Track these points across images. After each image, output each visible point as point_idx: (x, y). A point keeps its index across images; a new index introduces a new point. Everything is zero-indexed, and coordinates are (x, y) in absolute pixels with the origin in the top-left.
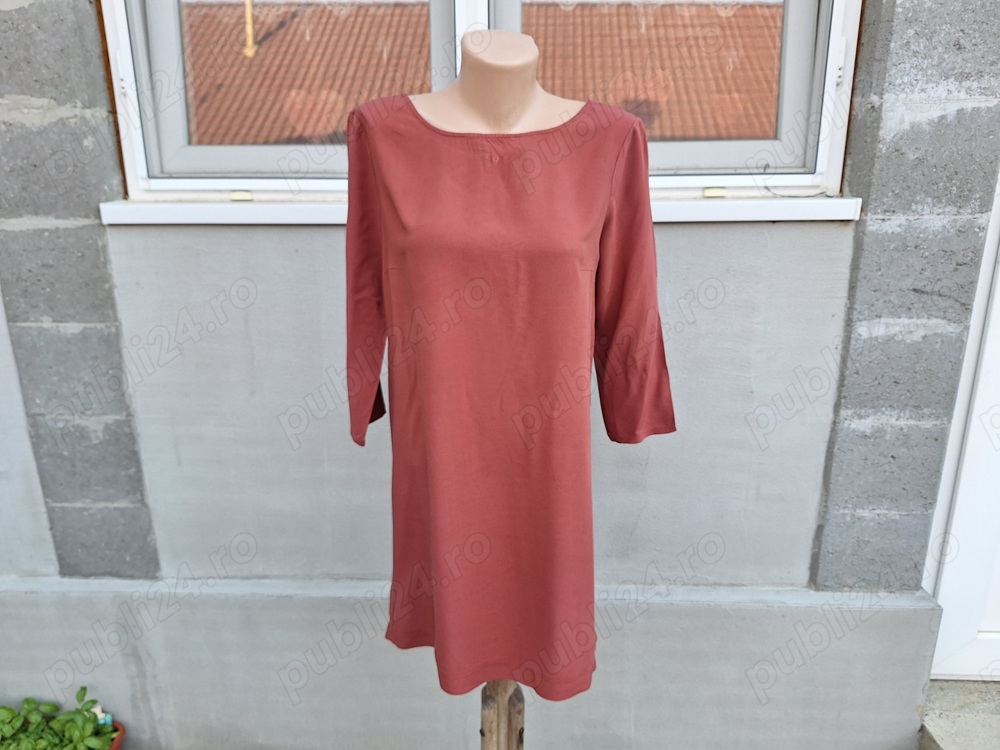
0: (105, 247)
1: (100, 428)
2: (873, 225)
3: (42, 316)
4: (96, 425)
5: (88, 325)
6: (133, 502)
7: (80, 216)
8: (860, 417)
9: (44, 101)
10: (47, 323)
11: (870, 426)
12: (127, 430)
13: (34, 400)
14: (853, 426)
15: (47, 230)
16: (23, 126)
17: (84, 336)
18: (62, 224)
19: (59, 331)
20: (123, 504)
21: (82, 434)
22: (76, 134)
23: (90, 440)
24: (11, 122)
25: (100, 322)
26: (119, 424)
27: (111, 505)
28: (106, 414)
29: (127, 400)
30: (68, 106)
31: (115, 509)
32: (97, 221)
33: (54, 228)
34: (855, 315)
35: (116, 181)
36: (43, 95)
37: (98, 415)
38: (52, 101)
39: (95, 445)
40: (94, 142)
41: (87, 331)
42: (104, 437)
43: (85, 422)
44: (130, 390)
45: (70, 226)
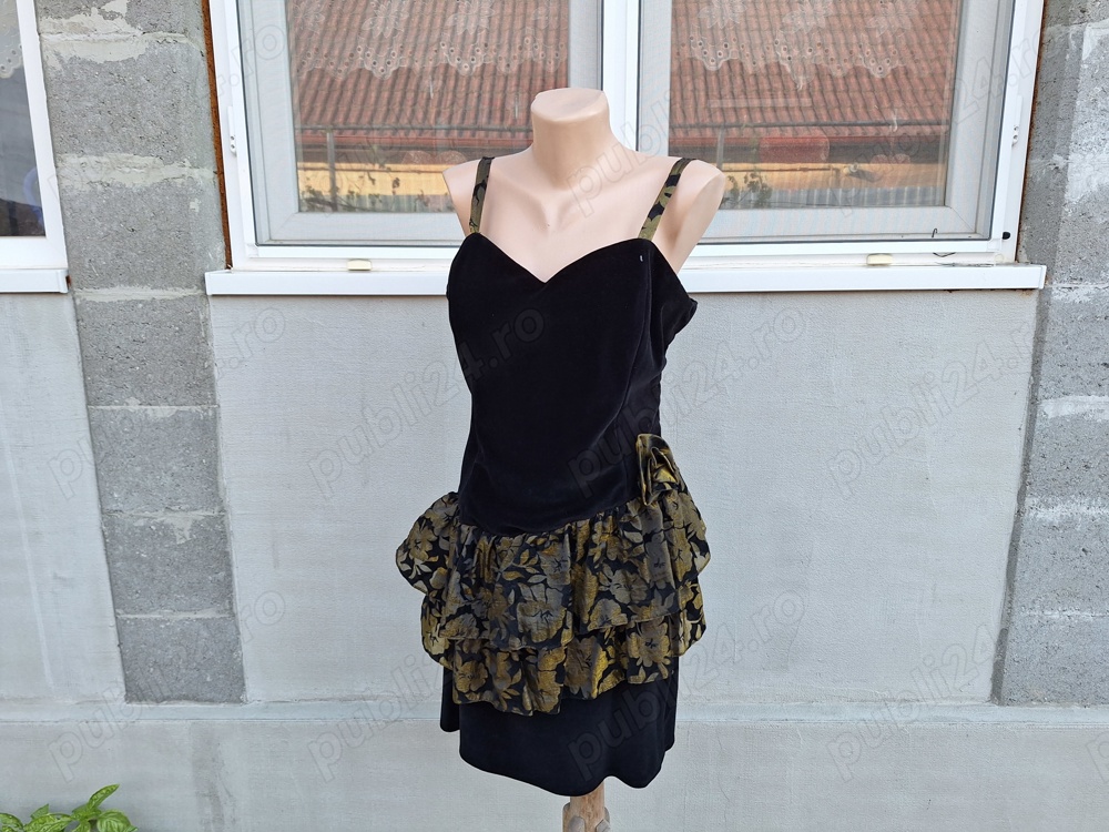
0: (206, 320)
1: (189, 524)
2: (1059, 295)
3: (129, 397)
4: (182, 522)
5: (182, 408)
6: (219, 612)
7: (180, 286)
8: (1047, 506)
9: (149, 160)
10: (133, 406)
11: (1058, 515)
12: (219, 527)
13: (112, 495)
14: (1040, 516)
15: (141, 302)
16: (122, 187)
17: (176, 420)
18: (158, 294)
19: (146, 415)
20: (208, 614)
21: (165, 532)
22: (183, 195)
23: (175, 541)
24: (110, 182)
25: (197, 404)
26: (210, 520)
27: (192, 616)
28: (196, 510)
29: (221, 494)
30: (176, 165)
31: (197, 619)
32: (200, 292)
33: (149, 300)
34: (1041, 393)
35: (220, 247)
36: (149, 154)
37: (187, 511)
38: (157, 160)
39: (180, 545)
40: (200, 205)
41: (181, 415)
42: (191, 536)
43: (168, 519)
44: (225, 481)
45: (168, 297)
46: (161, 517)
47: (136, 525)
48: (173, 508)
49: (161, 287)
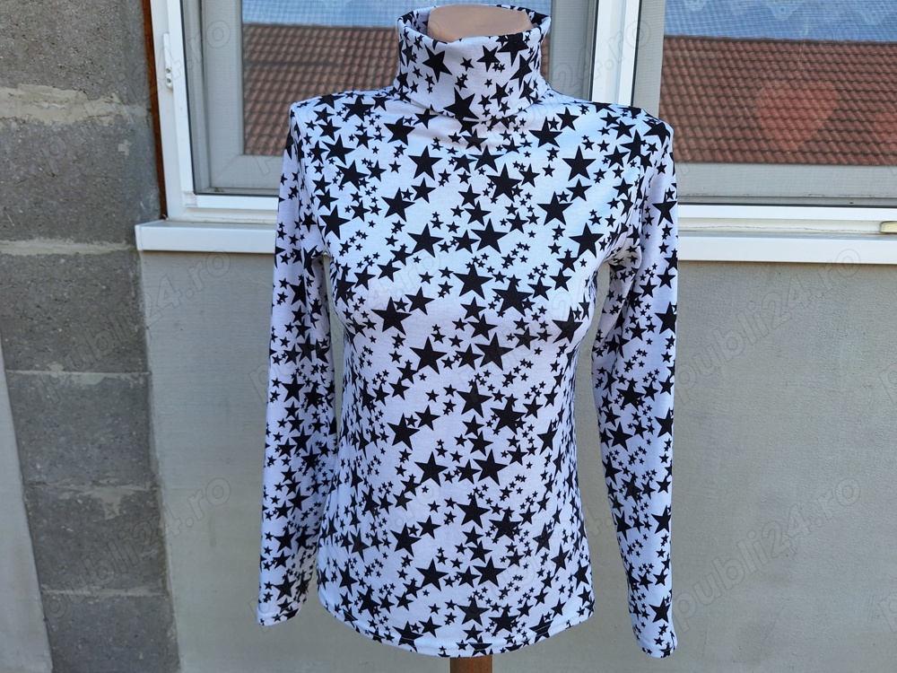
0: (137, 279)
1: (118, 500)
3: (51, 362)
4: (110, 497)
5: (110, 375)
6: (152, 591)
7: (107, 240)
9: (70, 94)
10: (56, 371)
12: (151, 504)
13: (34, 466)
15: (63, 256)
16: (41, 124)
17: (103, 388)
18: (83, 248)
19: (71, 382)
20: (141, 592)
21: (93, 507)
22: (110, 136)
23: (103, 515)
24: (26, 119)
25: (126, 371)
26: (141, 496)
28: (125, 484)
29: (153, 468)
30: (102, 99)
31: (128, 597)
32: (129, 246)
33: (72, 254)
35: (153, 195)
36: (70, 86)
37: (115, 485)
38: (81, 94)
39: (108, 520)
40: (130, 148)
41: (108, 383)
42: (120, 511)
43: (96, 493)
44: (158, 454)
45: (92, 252)
46: (88, 491)
47: (61, 498)
48: (101, 482)
49: (86, 241)
